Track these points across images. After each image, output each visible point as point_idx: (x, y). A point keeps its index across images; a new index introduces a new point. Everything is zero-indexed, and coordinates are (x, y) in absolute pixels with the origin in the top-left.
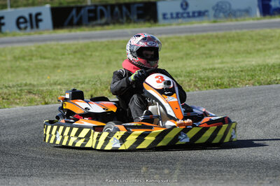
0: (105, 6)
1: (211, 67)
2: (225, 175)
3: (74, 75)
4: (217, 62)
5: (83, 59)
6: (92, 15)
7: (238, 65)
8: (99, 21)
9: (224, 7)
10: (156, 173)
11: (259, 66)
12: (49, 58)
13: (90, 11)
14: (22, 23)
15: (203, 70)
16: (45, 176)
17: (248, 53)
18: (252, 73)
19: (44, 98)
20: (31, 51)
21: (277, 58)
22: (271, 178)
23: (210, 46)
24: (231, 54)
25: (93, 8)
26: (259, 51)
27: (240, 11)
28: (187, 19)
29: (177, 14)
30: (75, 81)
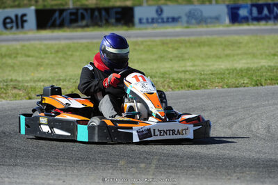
0: (86, 9)
1: (183, 69)
2: (196, 170)
3: (56, 73)
4: (188, 65)
5: (64, 58)
6: (73, 17)
7: (208, 68)
8: (80, 24)
9: (196, 13)
10: (132, 167)
11: (228, 70)
12: (33, 56)
13: (71, 14)
14: (9, 23)
15: (177, 72)
16: (29, 166)
17: (218, 57)
18: (221, 76)
19: (28, 93)
20: (16, 49)
21: (245, 63)
22: (238, 174)
23: (182, 50)
24: (202, 59)
25: (74, 11)
26: (227, 56)
27: (211, 18)
28: (162, 24)
29: (153, 19)
30: (56, 79)
